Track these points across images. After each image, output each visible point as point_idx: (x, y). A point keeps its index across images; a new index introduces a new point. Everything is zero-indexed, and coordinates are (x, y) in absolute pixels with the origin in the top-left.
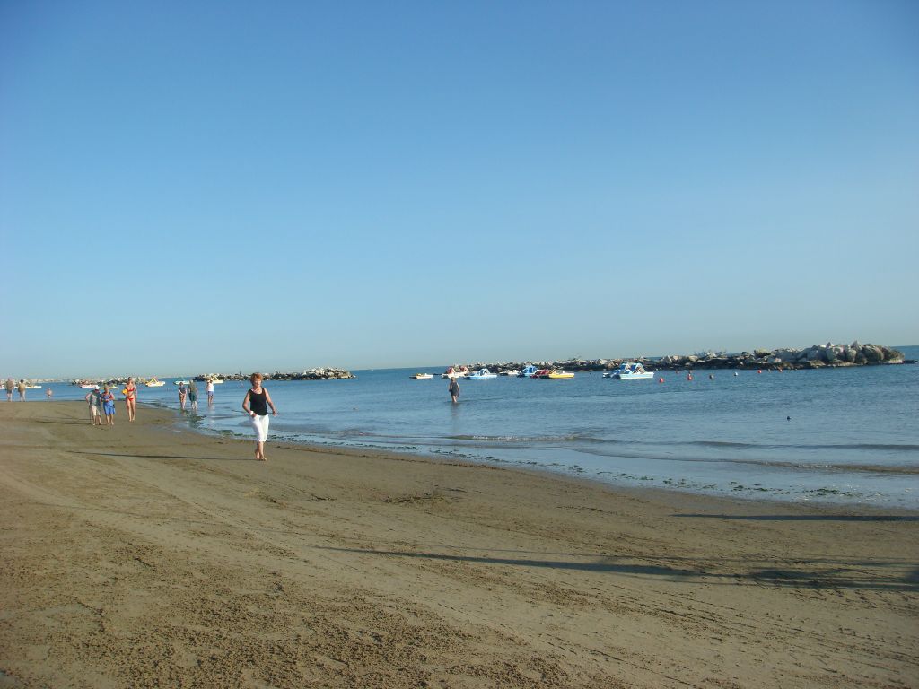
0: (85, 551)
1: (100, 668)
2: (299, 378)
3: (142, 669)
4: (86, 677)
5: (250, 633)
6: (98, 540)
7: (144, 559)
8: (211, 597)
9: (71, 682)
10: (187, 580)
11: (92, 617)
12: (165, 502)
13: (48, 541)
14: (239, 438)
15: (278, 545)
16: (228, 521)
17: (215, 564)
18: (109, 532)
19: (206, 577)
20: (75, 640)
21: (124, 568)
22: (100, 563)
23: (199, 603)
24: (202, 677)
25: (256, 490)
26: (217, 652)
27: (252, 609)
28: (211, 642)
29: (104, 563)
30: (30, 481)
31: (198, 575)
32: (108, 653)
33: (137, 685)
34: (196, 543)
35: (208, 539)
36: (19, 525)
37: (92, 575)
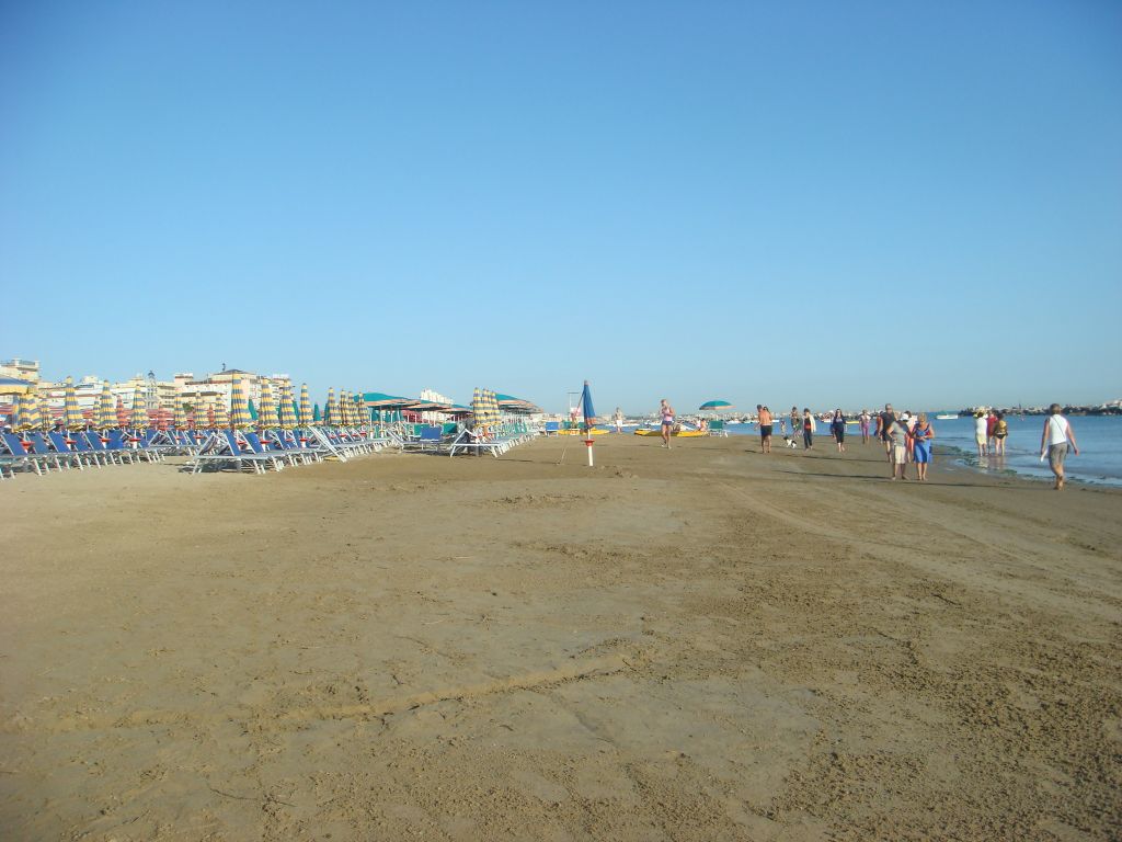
0: (873, 583)
1: (922, 699)
2: (1096, 412)
3: (974, 706)
4: (907, 706)
5: (1101, 683)
6: (885, 574)
7: (944, 595)
8: (1040, 641)
9: (892, 710)
10: (1003, 621)
11: (899, 648)
12: (955, 541)
13: (829, 571)
14: (1030, 479)
15: (1112, 595)
16: (1038, 564)
17: (1034, 607)
18: (896, 568)
19: (1026, 621)
20: (886, 670)
21: (923, 604)
22: (893, 597)
23: (1026, 646)
24: (1052, 722)
25: (1065, 535)
26: (1065, 698)
27: (1097, 658)
28: (1054, 687)
29: (898, 597)
30: (793, 512)
31: (1018, 618)
32: (928, 686)
33: (971, 720)
34: (1004, 585)
35: (1017, 582)
36: (790, 554)
37: (887, 608)
